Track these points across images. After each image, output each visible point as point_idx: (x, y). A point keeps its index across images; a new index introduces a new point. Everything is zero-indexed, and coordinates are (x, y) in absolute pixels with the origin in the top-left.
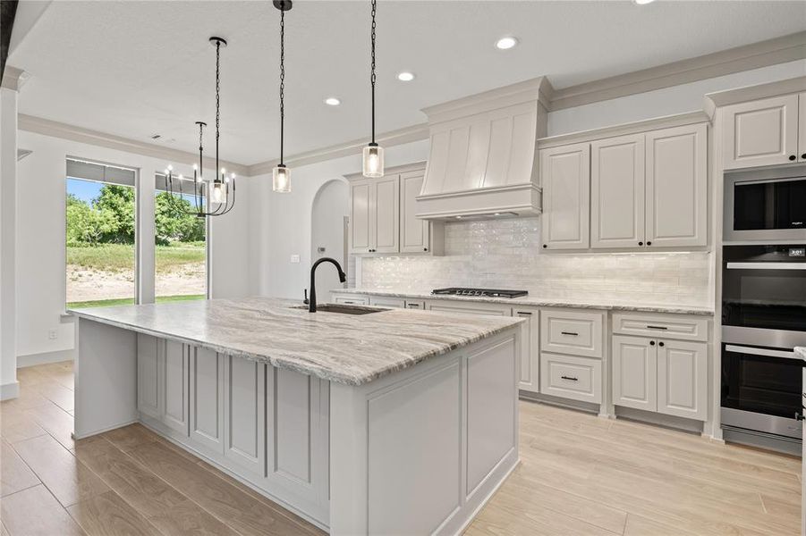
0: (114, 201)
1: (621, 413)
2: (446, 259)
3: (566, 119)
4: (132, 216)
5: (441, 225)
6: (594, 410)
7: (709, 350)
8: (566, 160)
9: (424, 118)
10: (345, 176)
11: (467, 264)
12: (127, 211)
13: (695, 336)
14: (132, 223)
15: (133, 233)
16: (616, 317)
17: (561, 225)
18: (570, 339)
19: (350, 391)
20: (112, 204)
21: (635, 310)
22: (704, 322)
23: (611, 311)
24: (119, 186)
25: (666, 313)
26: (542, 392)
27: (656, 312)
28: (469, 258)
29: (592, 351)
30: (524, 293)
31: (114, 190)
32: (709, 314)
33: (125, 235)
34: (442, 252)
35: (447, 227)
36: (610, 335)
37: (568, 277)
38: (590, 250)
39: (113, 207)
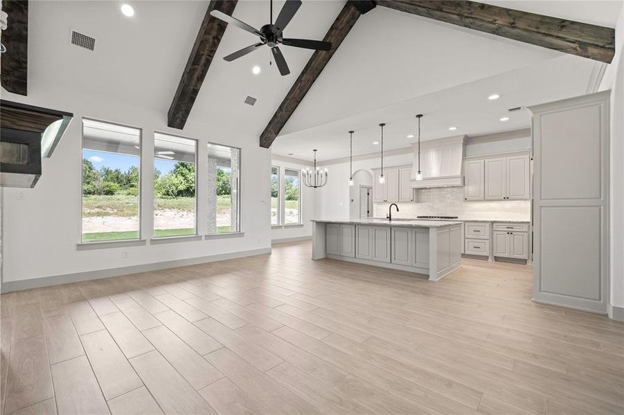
0: (184, 172)
1: (497, 259)
2: (419, 204)
3: (474, 148)
4: (193, 180)
5: (418, 190)
6: (486, 258)
7: (528, 234)
8: (475, 166)
9: (411, 146)
10: (372, 169)
11: (430, 206)
12: (191, 177)
13: (524, 230)
14: (193, 185)
15: (194, 191)
16: (494, 224)
17: (471, 189)
18: (477, 233)
19: (435, 229)
20: (182, 173)
21: (502, 222)
22: (526, 225)
23: (493, 222)
24: (185, 162)
25: (513, 222)
26: (466, 253)
27: (510, 222)
28: (430, 204)
29: (486, 237)
30: (457, 217)
31: (183, 165)
32: (529, 223)
33: (189, 192)
34: (418, 201)
35: (420, 191)
36: (492, 231)
37: (475, 211)
38: (485, 200)
39: (182, 175)
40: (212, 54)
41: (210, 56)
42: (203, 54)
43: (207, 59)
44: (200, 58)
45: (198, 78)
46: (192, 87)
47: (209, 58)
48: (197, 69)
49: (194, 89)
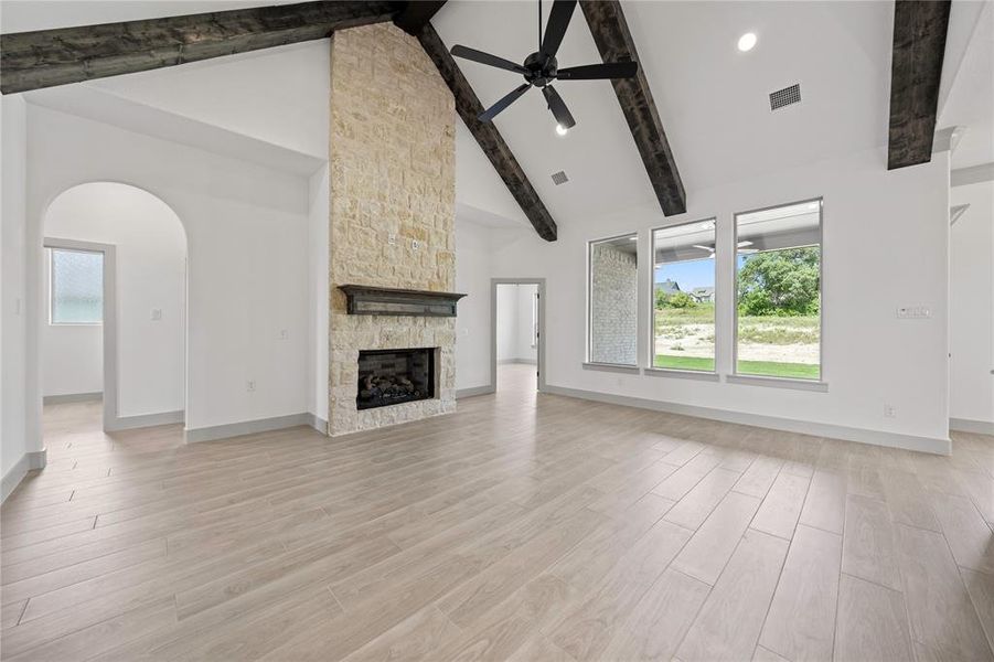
40: (641, 99)
41: (640, 103)
42: (632, 109)
43: (641, 109)
44: (633, 115)
45: (650, 139)
46: (653, 155)
47: (641, 106)
48: (640, 129)
49: (657, 155)
